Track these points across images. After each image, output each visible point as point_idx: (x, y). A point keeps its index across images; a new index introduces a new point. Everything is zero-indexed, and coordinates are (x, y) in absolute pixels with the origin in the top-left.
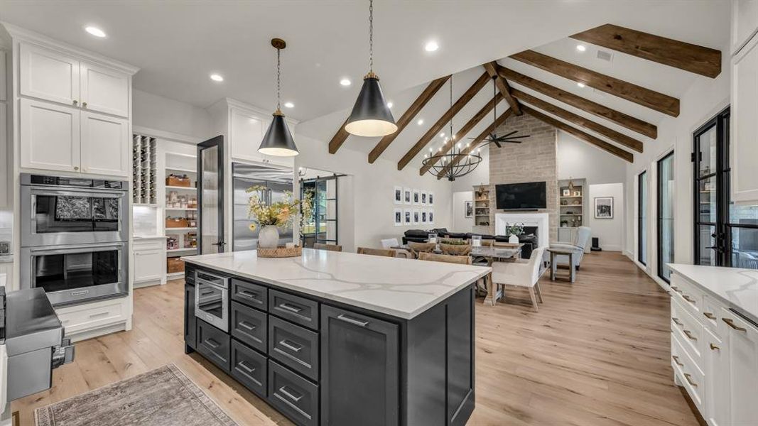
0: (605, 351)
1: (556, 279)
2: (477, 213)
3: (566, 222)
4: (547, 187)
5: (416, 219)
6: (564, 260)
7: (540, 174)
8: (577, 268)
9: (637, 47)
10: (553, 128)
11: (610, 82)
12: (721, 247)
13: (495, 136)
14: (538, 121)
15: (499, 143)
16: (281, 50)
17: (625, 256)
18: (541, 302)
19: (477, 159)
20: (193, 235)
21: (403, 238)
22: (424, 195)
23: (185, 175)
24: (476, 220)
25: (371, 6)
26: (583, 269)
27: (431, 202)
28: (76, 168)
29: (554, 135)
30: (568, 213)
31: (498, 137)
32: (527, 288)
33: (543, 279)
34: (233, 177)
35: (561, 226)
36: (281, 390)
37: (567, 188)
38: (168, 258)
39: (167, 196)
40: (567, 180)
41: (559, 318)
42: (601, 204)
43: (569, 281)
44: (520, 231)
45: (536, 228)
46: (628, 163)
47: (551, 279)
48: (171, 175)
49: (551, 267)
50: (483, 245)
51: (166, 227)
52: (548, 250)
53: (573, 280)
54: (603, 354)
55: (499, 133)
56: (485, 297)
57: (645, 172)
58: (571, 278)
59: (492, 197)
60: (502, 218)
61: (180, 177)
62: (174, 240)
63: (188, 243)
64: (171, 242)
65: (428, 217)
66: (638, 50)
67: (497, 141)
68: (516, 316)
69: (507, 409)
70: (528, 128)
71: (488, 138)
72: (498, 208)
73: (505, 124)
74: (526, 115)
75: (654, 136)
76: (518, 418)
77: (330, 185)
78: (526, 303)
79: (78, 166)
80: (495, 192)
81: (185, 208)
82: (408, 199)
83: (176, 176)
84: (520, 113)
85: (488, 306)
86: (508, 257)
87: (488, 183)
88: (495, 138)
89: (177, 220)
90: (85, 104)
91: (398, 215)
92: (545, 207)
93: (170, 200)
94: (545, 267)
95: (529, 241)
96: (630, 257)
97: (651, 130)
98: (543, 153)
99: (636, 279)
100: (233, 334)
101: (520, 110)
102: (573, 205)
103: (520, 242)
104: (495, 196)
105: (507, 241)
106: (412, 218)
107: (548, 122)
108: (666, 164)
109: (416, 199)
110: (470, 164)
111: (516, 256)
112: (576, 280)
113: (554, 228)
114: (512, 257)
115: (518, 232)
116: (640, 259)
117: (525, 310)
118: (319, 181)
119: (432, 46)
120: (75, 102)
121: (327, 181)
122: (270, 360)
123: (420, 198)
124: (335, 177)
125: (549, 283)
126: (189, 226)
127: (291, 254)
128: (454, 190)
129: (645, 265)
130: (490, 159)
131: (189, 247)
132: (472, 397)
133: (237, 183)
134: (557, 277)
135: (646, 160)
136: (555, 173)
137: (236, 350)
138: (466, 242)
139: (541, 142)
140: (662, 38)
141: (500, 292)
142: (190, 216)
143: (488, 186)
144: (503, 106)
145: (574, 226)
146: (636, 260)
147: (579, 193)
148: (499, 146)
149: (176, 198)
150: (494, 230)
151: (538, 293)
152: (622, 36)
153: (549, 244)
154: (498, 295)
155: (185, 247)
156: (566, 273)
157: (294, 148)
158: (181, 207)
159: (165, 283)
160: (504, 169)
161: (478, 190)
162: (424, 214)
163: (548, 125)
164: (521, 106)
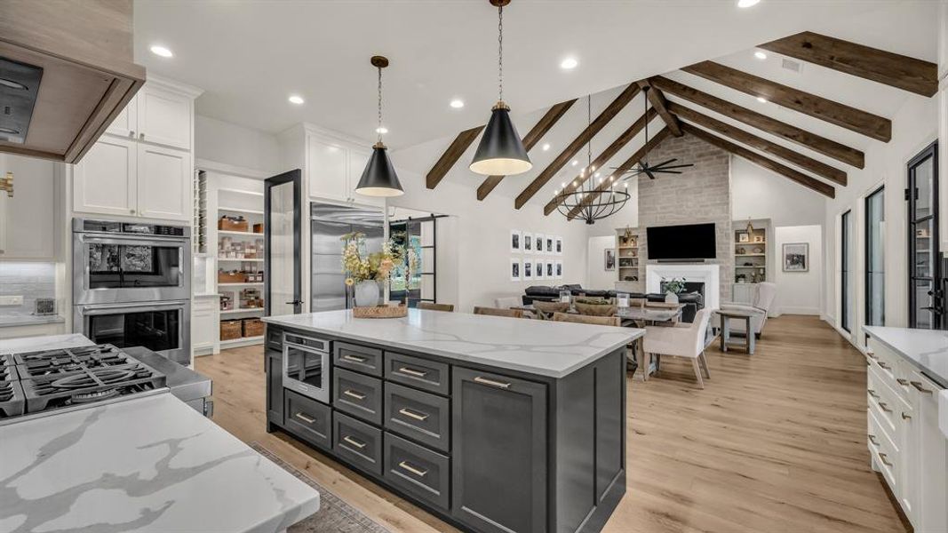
0: (789, 434)
1: (729, 350)
2: (621, 265)
3: (743, 276)
4: (717, 230)
5: (540, 273)
6: (739, 326)
7: (707, 213)
8: (758, 336)
9: (832, 58)
10: (725, 152)
11: (800, 98)
12: (939, 308)
13: (647, 164)
14: (704, 144)
15: (652, 173)
16: (382, 69)
17: (824, 321)
18: (708, 378)
19: (623, 197)
20: (251, 292)
21: (524, 297)
22: (550, 241)
23: (241, 217)
24: (620, 273)
25: (500, 24)
26: (766, 338)
27: (559, 249)
28: (133, 212)
29: (727, 163)
30: (747, 264)
31: (650, 166)
32: (688, 359)
33: (710, 349)
34: (312, 221)
35: (737, 281)
36: (402, 465)
37: (746, 231)
38: (221, 321)
39: (219, 244)
40: (746, 221)
41: (731, 396)
42: (792, 252)
43: (747, 352)
44: (681, 287)
45: (702, 284)
46: (828, 199)
47: (721, 350)
48: (224, 217)
49: (722, 336)
50: (632, 305)
51: (219, 282)
52: (717, 313)
53: (752, 352)
54: (787, 437)
55: (652, 160)
56: (634, 371)
57: (850, 211)
58: (748, 349)
59: (642, 244)
60: (655, 271)
61: (235, 219)
62: (228, 298)
63: (245, 302)
64: (225, 301)
65: (554, 270)
66: (834, 61)
67: (649, 171)
68: (676, 393)
69: (665, 493)
70: (691, 153)
71: (636, 166)
72: (650, 258)
73: (659, 147)
74: (689, 135)
75: (861, 166)
76: (678, 502)
77: (426, 228)
78: (688, 379)
79: (135, 209)
80: (646, 237)
81: (241, 258)
82: (528, 247)
83: (230, 218)
84: (679, 133)
85: (639, 381)
86: (665, 319)
87: (636, 225)
88: (647, 167)
89: (232, 274)
90: (142, 135)
91: (515, 267)
92: (714, 257)
93: (222, 249)
94: (714, 334)
95: (692, 301)
96: (830, 322)
97: (857, 158)
98: (711, 186)
99: (838, 351)
100: (335, 406)
101: (680, 130)
102: (754, 254)
103: (681, 301)
104: (646, 242)
105: (663, 301)
106: (533, 270)
107: (718, 146)
108: (876, 200)
109: (539, 247)
110: (615, 202)
111: (675, 320)
112: (755, 351)
113: (725, 284)
114: (670, 320)
115: (678, 289)
116: (844, 325)
117: (685, 386)
118: (410, 223)
119: (569, 63)
120: (132, 133)
121: (422, 223)
122: (386, 433)
123: (545, 245)
124: (433, 218)
125: (719, 354)
126: (246, 281)
127: (397, 314)
128: (590, 234)
129: (849, 332)
130: (639, 193)
131: (245, 307)
132: (623, 480)
133: (317, 227)
134: (730, 347)
135: (851, 196)
136: (727, 213)
137: (339, 424)
138: (609, 301)
139: (708, 172)
140: (864, 47)
141: (653, 364)
142: (247, 268)
143: (636, 229)
144: (657, 125)
145: (754, 282)
146: (838, 326)
147: (761, 238)
148: (652, 178)
149: (230, 245)
150: (645, 287)
151: (703, 366)
152: (813, 44)
153: (720, 304)
154: (651, 368)
155: (240, 307)
156: (743, 342)
157: (399, 187)
158: (236, 257)
159: (219, 352)
160: (658, 207)
161: (622, 235)
162: (550, 266)
163: (719, 149)
164: (681, 125)
